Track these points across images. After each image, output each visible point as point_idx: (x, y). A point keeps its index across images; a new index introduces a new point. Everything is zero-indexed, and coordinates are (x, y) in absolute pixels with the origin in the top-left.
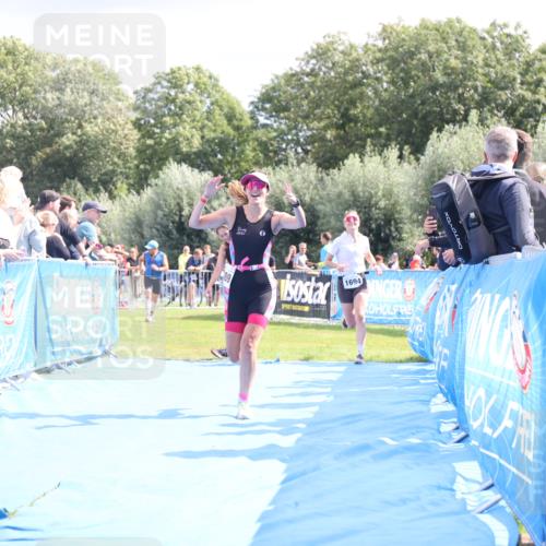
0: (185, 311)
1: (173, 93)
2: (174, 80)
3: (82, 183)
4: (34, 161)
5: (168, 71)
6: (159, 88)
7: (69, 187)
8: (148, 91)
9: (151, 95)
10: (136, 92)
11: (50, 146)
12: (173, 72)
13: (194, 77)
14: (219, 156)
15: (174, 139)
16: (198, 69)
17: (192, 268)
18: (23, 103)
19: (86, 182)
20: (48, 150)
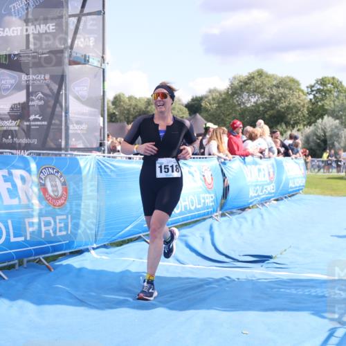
0: (327, 175)
1: (322, 88)
2: (323, 82)
3: (286, 124)
4: (267, 116)
5: (321, 78)
6: (317, 85)
7: (281, 125)
8: (313, 86)
9: (313, 89)
10: (307, 87)
11: (273, 109)
12: (322, 79)
13: (332, 81)
14: (341, 113)
15: (323, 105)
16: (333, 78)
17: (330, 158)
18: (262, 93)
19: (287, 124)
20: (272, 112)
